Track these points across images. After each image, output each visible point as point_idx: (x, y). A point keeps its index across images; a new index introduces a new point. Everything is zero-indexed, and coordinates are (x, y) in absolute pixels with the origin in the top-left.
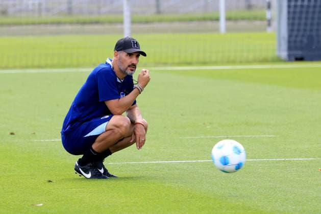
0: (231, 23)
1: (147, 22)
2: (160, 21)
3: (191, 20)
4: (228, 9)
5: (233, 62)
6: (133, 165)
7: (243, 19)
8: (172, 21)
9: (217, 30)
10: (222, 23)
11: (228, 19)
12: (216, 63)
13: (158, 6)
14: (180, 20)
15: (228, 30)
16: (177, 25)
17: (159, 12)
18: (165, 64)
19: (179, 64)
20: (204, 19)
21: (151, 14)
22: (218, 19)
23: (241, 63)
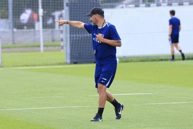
0: (45, 48)
1: (8, 48)
2: (15, 47)
3: (28, 47)
4: (44, 41)
5: (47, 65)
6: (2, 111)
7: (51, 46)
8: (20, 47)
9: (39, 51)
10: (42, 48)
11: (44, 46)
12: (39, 65)
13: (13, 41)
14: (23, 47)
15: (44, 51)
16: (21, 49)
17: (14, 43)
18: (17, 66)
19: (23, 66)
20: (34, 46)
21: (10, 44)
22: (39, 46)
23: (50, 65)
